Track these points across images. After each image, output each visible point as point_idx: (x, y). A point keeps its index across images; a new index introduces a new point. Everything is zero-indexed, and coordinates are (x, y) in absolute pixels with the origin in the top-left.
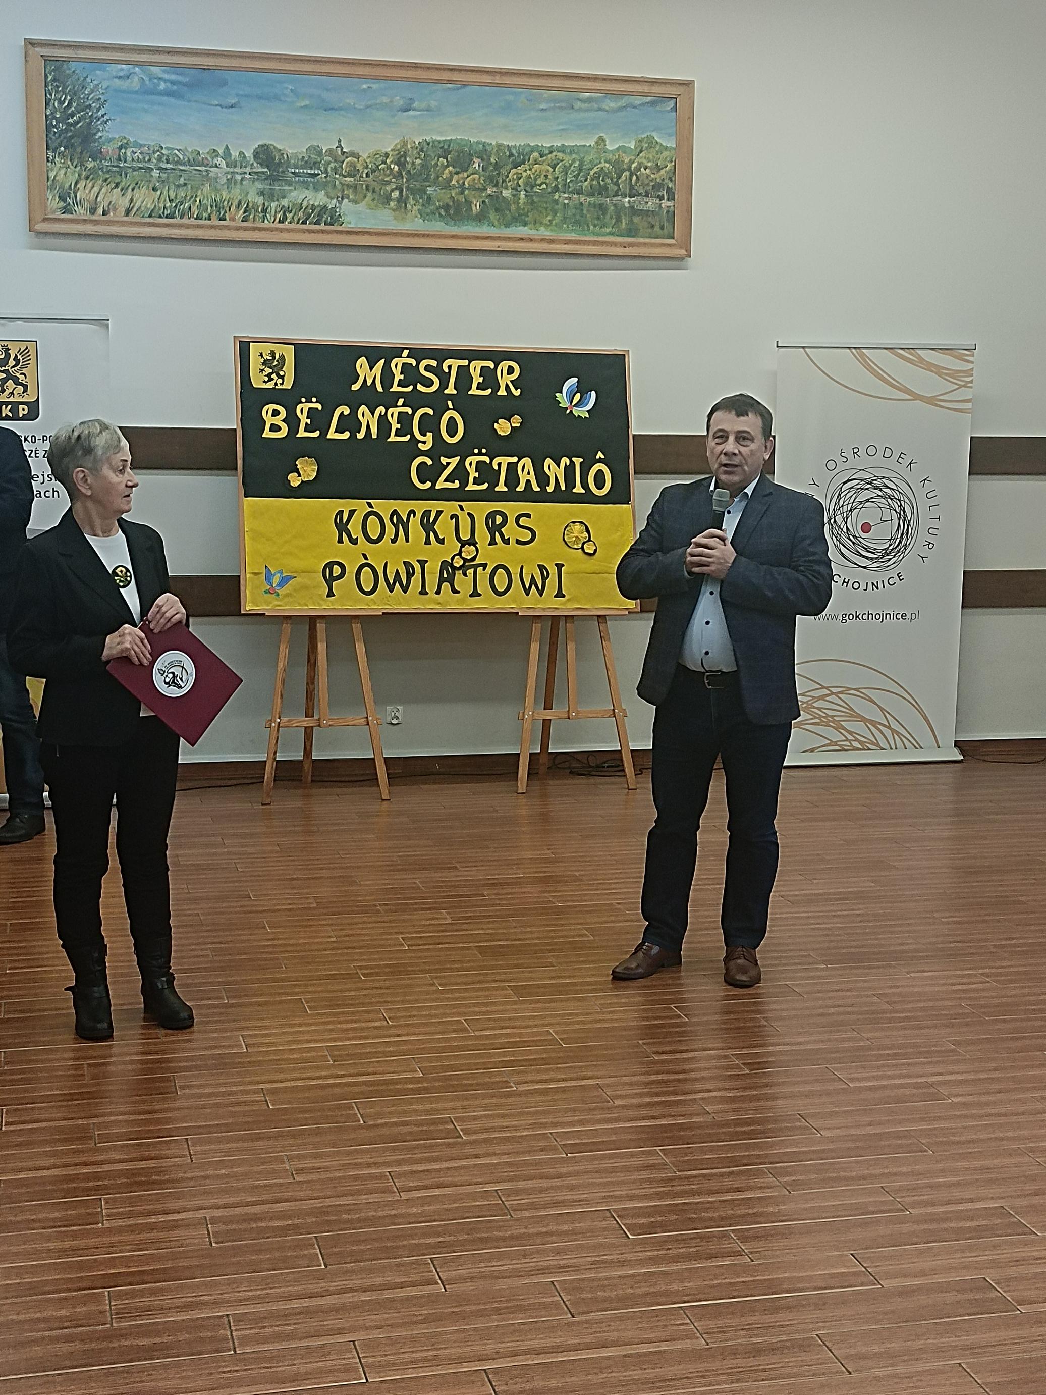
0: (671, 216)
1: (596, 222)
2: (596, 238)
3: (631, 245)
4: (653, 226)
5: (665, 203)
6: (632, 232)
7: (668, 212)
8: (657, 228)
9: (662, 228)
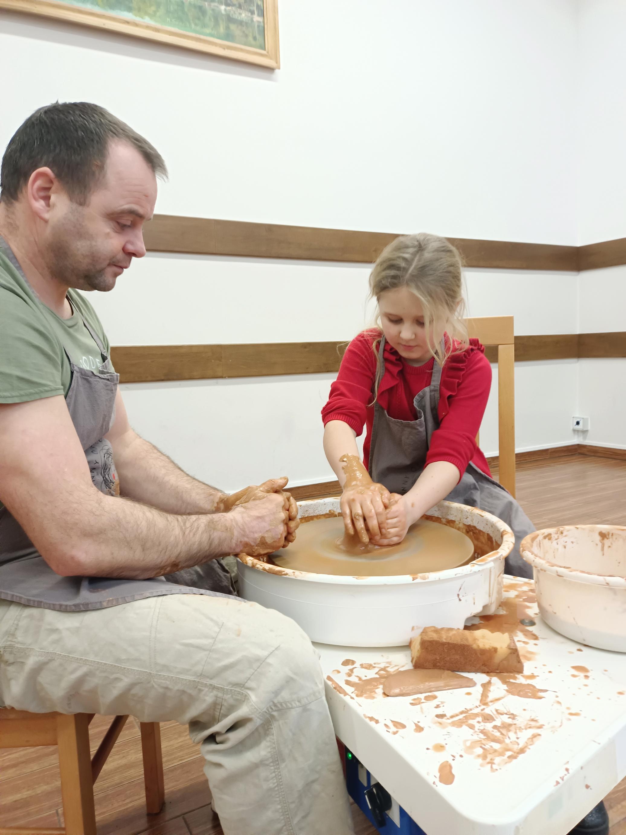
0: (262, 31)
1: (197, 21)
2: (198, 36)
3: (229, 48)
4: (247, 36)
5: (257, 18)
6: (229, 36)
7: (258, 26)
8: (251, 39)
9: (255, 38)
